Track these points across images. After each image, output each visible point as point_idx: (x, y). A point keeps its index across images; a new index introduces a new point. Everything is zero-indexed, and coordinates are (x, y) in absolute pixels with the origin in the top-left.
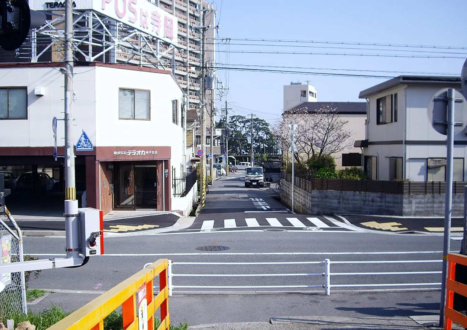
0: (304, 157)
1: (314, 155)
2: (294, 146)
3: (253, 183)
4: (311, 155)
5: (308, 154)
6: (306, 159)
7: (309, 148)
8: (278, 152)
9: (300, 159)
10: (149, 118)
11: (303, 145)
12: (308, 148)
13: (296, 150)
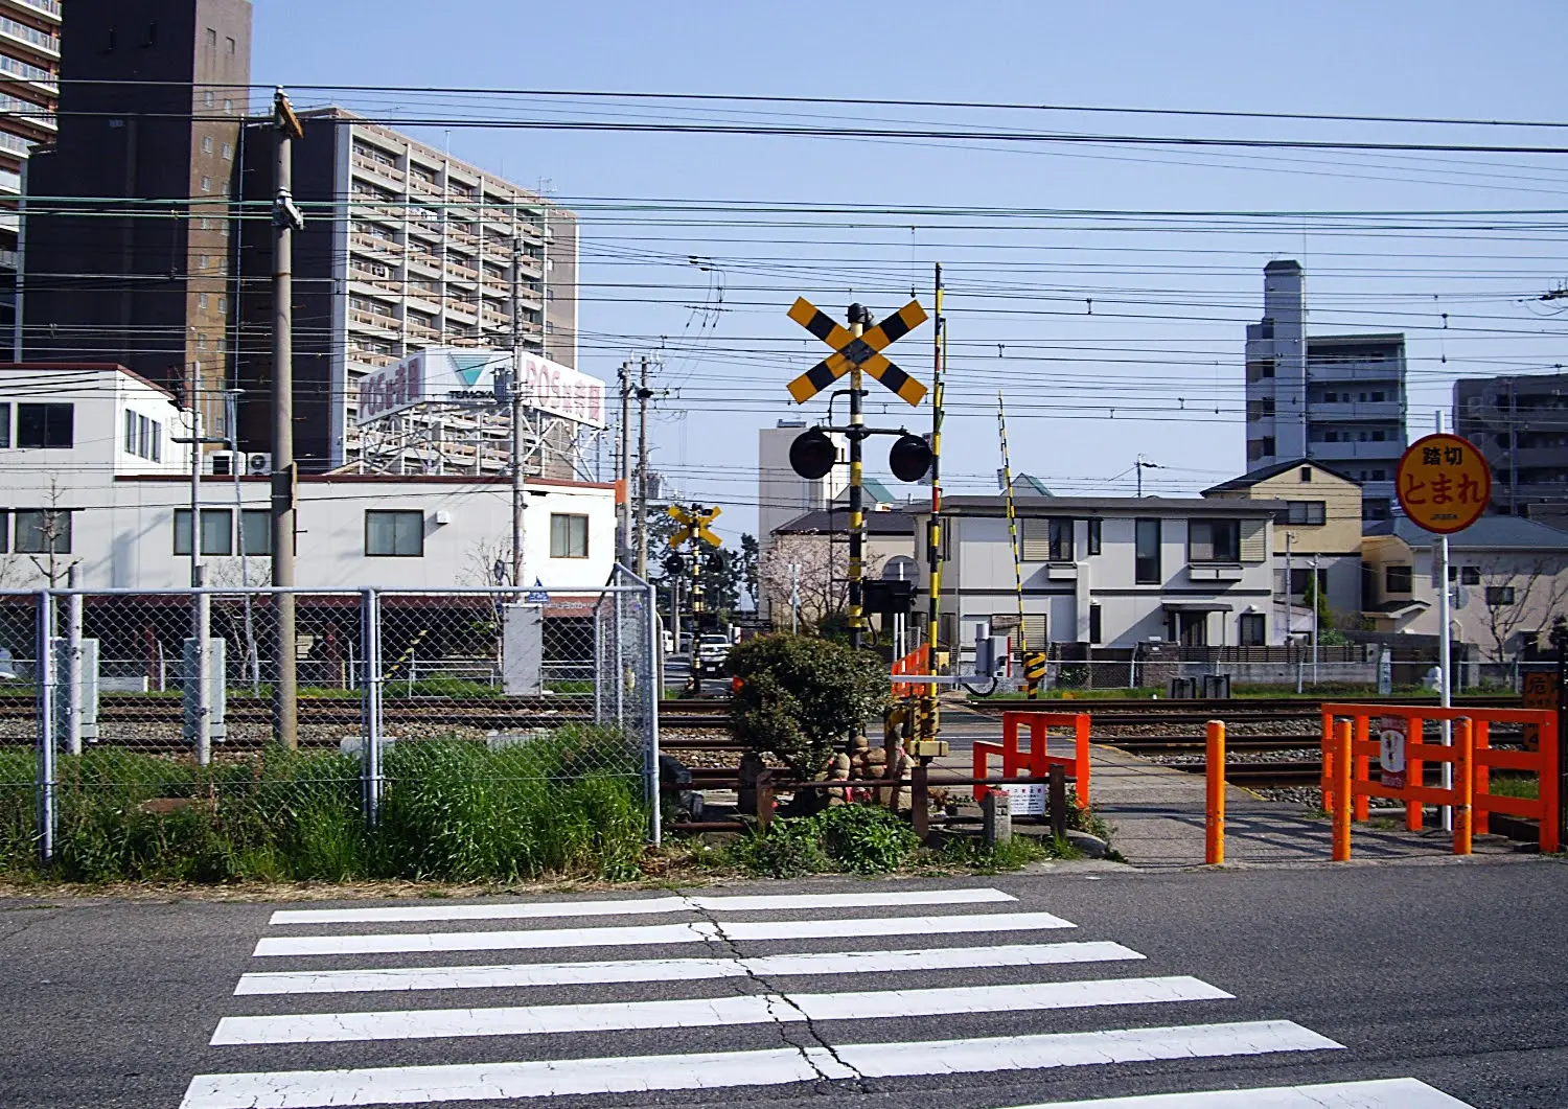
0: (811, 613)
1: (828, 613)
2: (797, 597)
3: (709, 669)
4: (823, 611)
5: (819, 609)
6: (814, 618)
7: (821, 599)
8: (736, 604)
9: (805, 618)
10: (586, 554)
11: (810, 593)
12: (818, 599)
13: (799, 603)
